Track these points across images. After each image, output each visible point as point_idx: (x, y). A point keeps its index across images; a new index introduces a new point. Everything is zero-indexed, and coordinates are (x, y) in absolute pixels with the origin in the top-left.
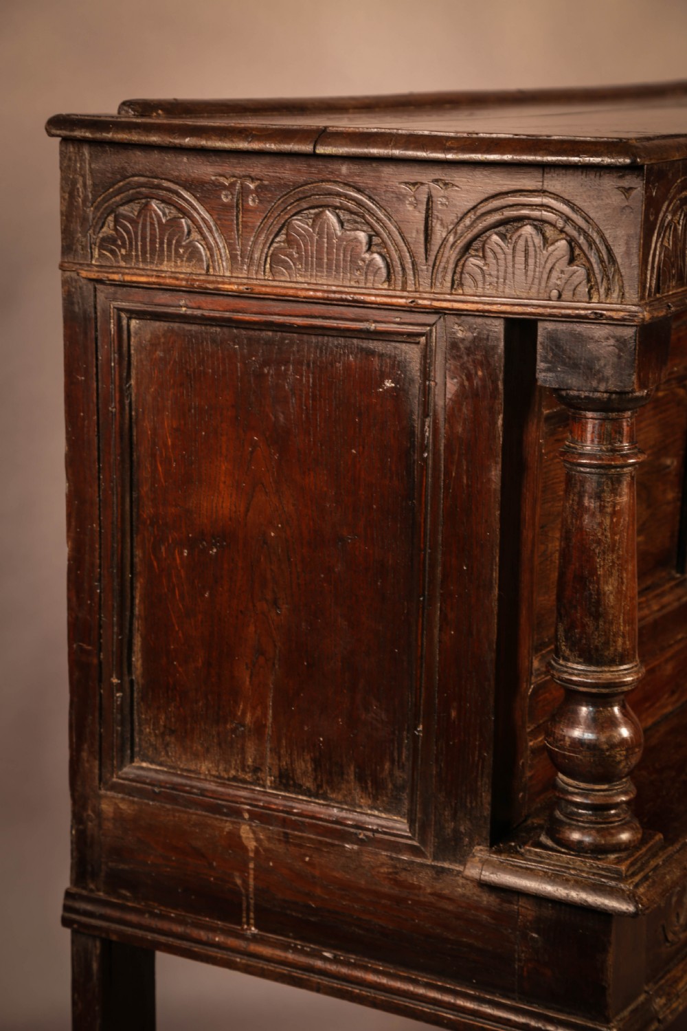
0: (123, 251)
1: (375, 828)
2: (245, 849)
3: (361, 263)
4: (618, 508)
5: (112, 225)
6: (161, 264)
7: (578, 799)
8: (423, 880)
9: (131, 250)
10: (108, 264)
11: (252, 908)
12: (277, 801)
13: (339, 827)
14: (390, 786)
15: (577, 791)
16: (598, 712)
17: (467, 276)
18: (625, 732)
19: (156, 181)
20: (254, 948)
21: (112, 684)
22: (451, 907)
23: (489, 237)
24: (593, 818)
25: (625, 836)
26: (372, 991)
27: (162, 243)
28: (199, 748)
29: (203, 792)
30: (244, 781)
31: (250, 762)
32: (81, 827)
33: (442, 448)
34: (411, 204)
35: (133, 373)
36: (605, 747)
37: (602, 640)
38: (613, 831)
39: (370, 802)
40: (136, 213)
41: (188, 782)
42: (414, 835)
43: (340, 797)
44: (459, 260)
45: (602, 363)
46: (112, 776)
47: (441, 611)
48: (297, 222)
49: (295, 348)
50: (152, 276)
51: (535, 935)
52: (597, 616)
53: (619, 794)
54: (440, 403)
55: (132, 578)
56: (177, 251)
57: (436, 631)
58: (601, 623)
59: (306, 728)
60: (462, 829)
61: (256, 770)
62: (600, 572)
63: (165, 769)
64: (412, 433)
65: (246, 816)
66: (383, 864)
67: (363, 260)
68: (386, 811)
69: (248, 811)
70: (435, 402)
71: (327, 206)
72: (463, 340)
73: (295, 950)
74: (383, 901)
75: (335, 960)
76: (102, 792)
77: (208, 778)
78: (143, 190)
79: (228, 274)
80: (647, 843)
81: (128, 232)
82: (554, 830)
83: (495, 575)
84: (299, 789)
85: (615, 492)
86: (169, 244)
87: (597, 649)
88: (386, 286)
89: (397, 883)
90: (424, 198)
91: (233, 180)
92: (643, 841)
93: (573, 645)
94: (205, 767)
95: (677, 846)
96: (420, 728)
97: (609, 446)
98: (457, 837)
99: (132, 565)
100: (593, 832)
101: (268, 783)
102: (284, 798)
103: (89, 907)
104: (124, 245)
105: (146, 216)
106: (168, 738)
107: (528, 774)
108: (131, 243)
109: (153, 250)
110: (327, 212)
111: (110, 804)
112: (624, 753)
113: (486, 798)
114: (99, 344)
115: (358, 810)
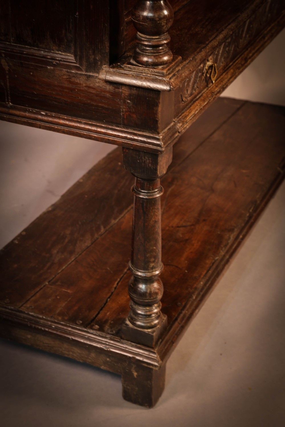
1: (60, 59)
2: (4, 70)
7: (146, 43)
8: (82, 81)
11: (9, 95)
12: (16, 49)
13: (44, 59)
14: (66, 40)
15: (145, 39)
16: (154, 4)
18: (166, 12)
20: (11, 111)
22: (94, 92)
24: (152, 51)
25: (166, 58)
26: (62, 127)
31: (3, 31)
36: (157, 19)
38: (161, 56)
39: (57, 48)
42: (77, 62)
43: (44, 46)
51: (129, 102)
53: (163, 40)
59: (27, 15)
60: (97, 58)
61: (6, 35)
65: (3, 55)
66: (64, 75)
68: (64, 51)
69: (4, 53)
73: (29, 112)
74: (65, 90)
75: (46, 115)
80: (175, 60)
82: (136, 56)
84: (25, 43)
89: (70, 82)
92: (173, 60)
95: (187, 61)
96: (77, 14)
98: (95, 62)
100: (153, 57)
101: (12, 41)
102: (19, 47)
107: (125, 33)
112: (165, 22)
113: (107, 44)
115: (52, 52)
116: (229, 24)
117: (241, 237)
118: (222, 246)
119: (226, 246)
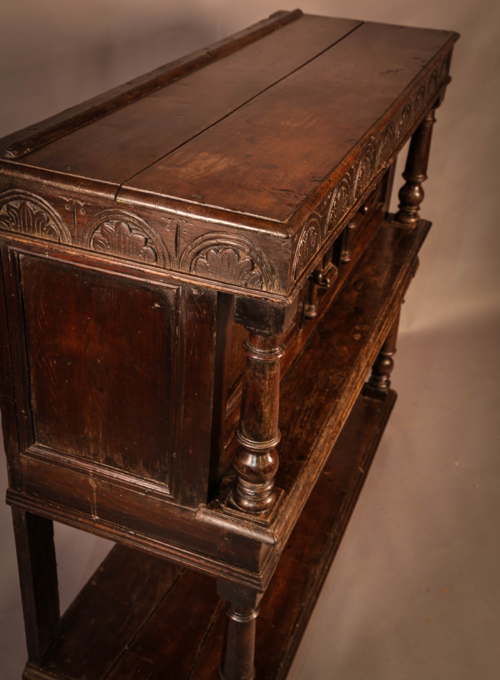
0: (13, 224)
2: (91, 487)
3: (142, 251)
4: (272, 376)
5: (6, 209)
6: (34, 233)
7: (249, 491)
8: (177, 513)
9: (17, 224)
10: (5, 229)
11: (96, 509)
13: (136, 486)
14: (160, 471)
16: (258, 457)
17: (198, 267)
19: (29, 193)
20: (97, 525)
21: (22, 413)
22: (189, 523)
23: (209, 251)
24: (255, 497)
25: (269, 501)
26: (153, 549)
27: (34, 224)
28: (67, 442)
29: (69, 462)
30: (90, 459)
31: (92, 451)
32: (12, 467)
33: (185, 341)
34: (168, 228)
35: (22, 278)
37: (263, 431)
38: (264, 499)
40: (19, 206)
41: (63, 457)
42: (171, 494)
43: (136, 472)
44: (194, 258)
45: (267, 318)
46: (25, 449)
47: (184, 408)
48: (106, 225)
49: (107, 281)
50: (29, 240)
51: (227, 539)
52: (260, 422)
54: (184, 321)
55: (28, 370)
56: (42, 229)
57: (182, 417)
58: (262, 424)
59: (119, 443)
60: (194, 495)
61: (95, 455)
62: (263, 404)
63: (51, 448)
64: (170, 329)
65: (91, 475)
66: (157, 503)
67: (143, 250)
68: (158, 480)
69: (92, 473)
70: (181, 321)
71: (123, 221)
72: (196, 296)
73: (116, 529)
74: (157, 516)
75: (135, 535)
76: (21, 455)
77: (72, 455)
78: (22, 196)
79: (70, 244)
80: (278, 499)
81: (15, 215)
83: (212, 399)
84: (116, 466)
85: (271, 370)
86: (38, 224)
87: (260, 435)
88: (155, 264)
89: (164, 511)
90: (175, 226)
91: (71, 199)
93: (249, 432)
94: (70, 450)
96: (174, 454)
97: (269, 351)
98: (192, 498)
99: (28, 363)
100: (255, 503)
101: (101, 461)
102: (109, 469)
103: (18, 498)
104: (13, 221)
105: (24, 209)
106: (51, 436)
108: (17, 221)
109: (29, 226)
110: (123, 223)
111: (24, 460)
114: (3, 265)
115: (145, 478)
116: (328, 420)
117: (327, 567)
118: (309, 585)
119: (312, 585)
